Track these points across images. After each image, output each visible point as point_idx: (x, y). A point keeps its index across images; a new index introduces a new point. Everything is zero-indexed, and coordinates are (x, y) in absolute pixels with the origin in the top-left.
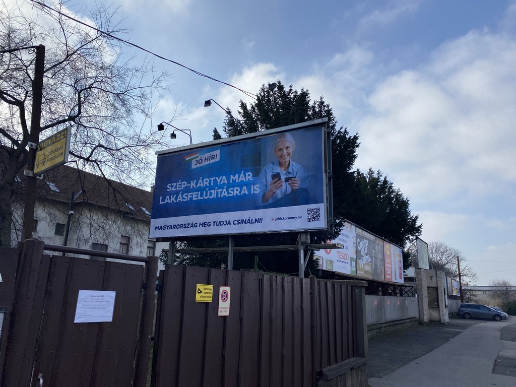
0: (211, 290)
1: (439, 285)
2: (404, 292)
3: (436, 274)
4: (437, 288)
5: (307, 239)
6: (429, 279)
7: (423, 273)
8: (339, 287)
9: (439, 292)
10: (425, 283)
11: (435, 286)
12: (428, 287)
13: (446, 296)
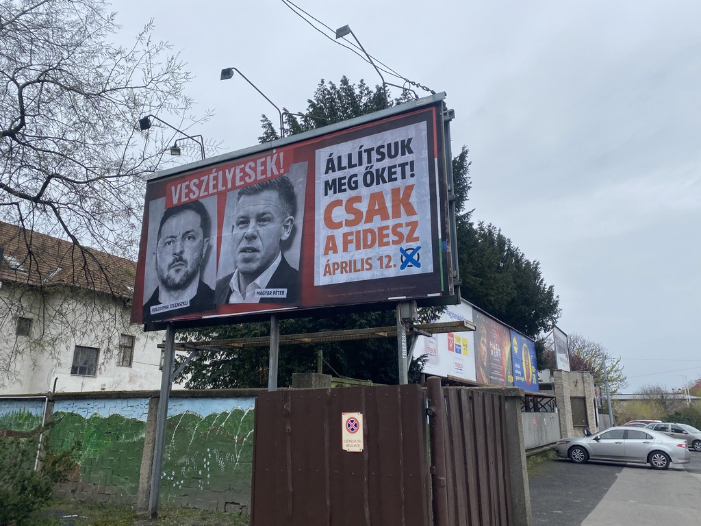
1: (587, 394)
3: (583, 378)
4: (584, 399)
6: (573, 385)
7: (564, 377)
9: (587, 405)
10: (567, 391)
11: (581, 395)
12: (571, 398)
13: (597, 410)
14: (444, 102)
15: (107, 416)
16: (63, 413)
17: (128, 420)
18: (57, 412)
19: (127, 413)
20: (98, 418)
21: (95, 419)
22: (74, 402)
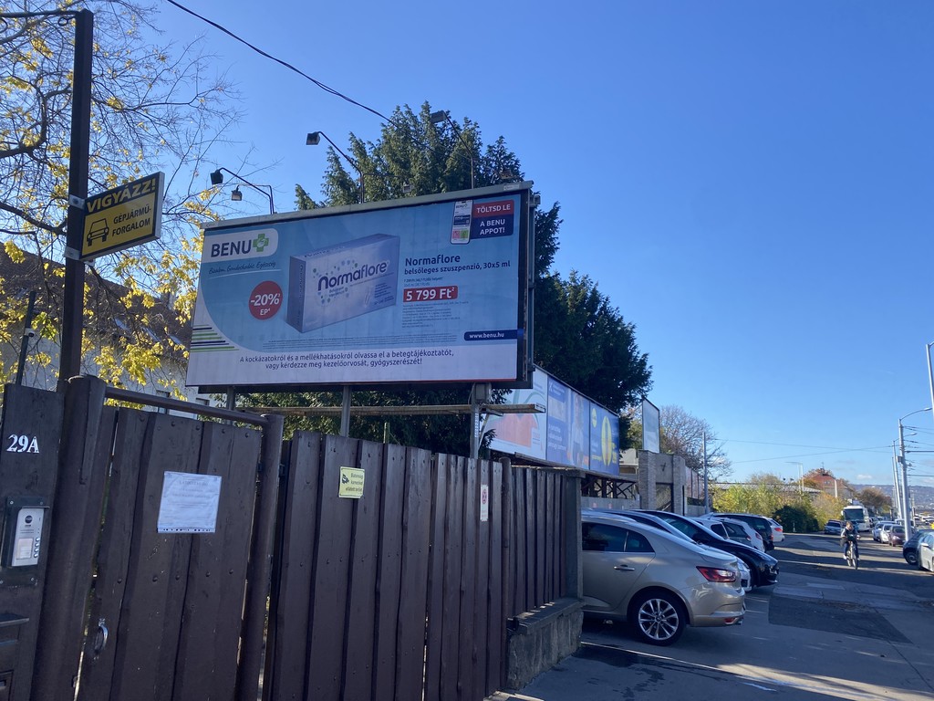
0: (361, 477)
1: (676, 479)
2: (618, 492)
3: (672, 461)
4: (672, 485)
5: (486, 395)
6: (660, 469)
7: (650, 460)
8: (543, 478)
9: (675, 493)
10: (654, 475)
11: (670, 482)
12: (657, 483)
13: (686, 499)
14: (531, 189)
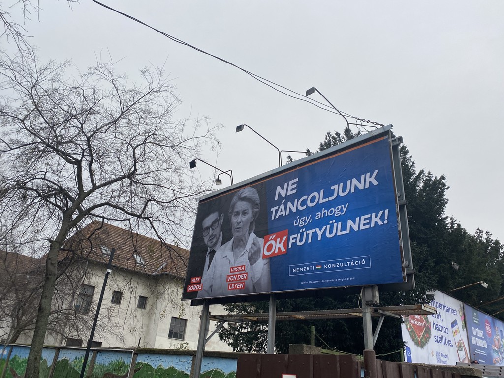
5: (373, 296)
14: (391, 132)
15: (167, 368)
16: (142, 363)
17: (179, 372)
18: (138, 363)
19: (179, 367)
20: (162, 368)
21: (160, 369)
22: (149, 355)
